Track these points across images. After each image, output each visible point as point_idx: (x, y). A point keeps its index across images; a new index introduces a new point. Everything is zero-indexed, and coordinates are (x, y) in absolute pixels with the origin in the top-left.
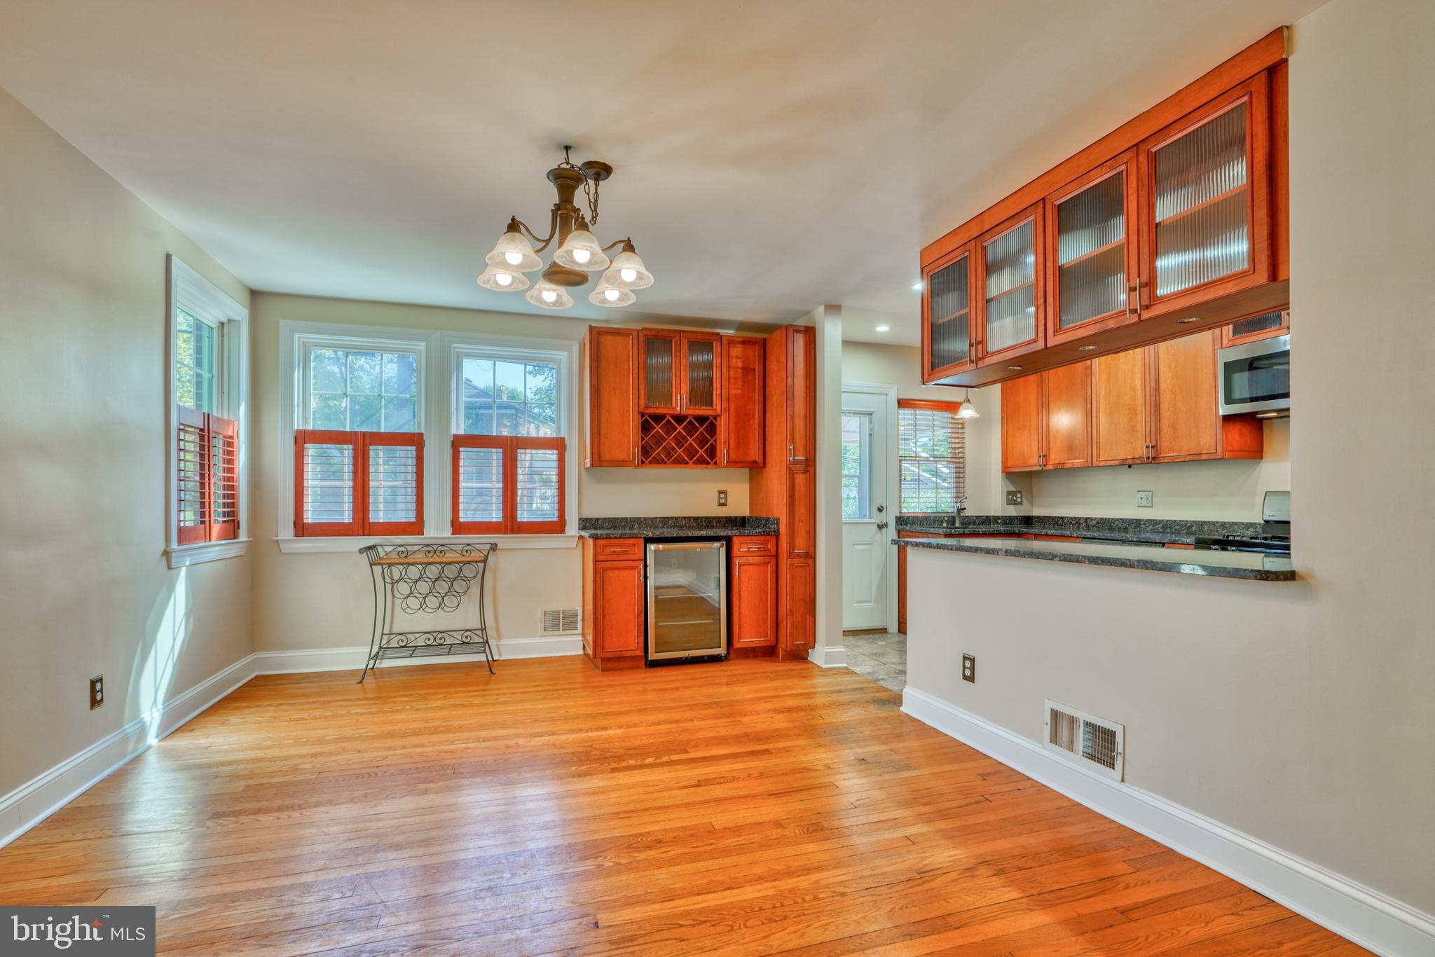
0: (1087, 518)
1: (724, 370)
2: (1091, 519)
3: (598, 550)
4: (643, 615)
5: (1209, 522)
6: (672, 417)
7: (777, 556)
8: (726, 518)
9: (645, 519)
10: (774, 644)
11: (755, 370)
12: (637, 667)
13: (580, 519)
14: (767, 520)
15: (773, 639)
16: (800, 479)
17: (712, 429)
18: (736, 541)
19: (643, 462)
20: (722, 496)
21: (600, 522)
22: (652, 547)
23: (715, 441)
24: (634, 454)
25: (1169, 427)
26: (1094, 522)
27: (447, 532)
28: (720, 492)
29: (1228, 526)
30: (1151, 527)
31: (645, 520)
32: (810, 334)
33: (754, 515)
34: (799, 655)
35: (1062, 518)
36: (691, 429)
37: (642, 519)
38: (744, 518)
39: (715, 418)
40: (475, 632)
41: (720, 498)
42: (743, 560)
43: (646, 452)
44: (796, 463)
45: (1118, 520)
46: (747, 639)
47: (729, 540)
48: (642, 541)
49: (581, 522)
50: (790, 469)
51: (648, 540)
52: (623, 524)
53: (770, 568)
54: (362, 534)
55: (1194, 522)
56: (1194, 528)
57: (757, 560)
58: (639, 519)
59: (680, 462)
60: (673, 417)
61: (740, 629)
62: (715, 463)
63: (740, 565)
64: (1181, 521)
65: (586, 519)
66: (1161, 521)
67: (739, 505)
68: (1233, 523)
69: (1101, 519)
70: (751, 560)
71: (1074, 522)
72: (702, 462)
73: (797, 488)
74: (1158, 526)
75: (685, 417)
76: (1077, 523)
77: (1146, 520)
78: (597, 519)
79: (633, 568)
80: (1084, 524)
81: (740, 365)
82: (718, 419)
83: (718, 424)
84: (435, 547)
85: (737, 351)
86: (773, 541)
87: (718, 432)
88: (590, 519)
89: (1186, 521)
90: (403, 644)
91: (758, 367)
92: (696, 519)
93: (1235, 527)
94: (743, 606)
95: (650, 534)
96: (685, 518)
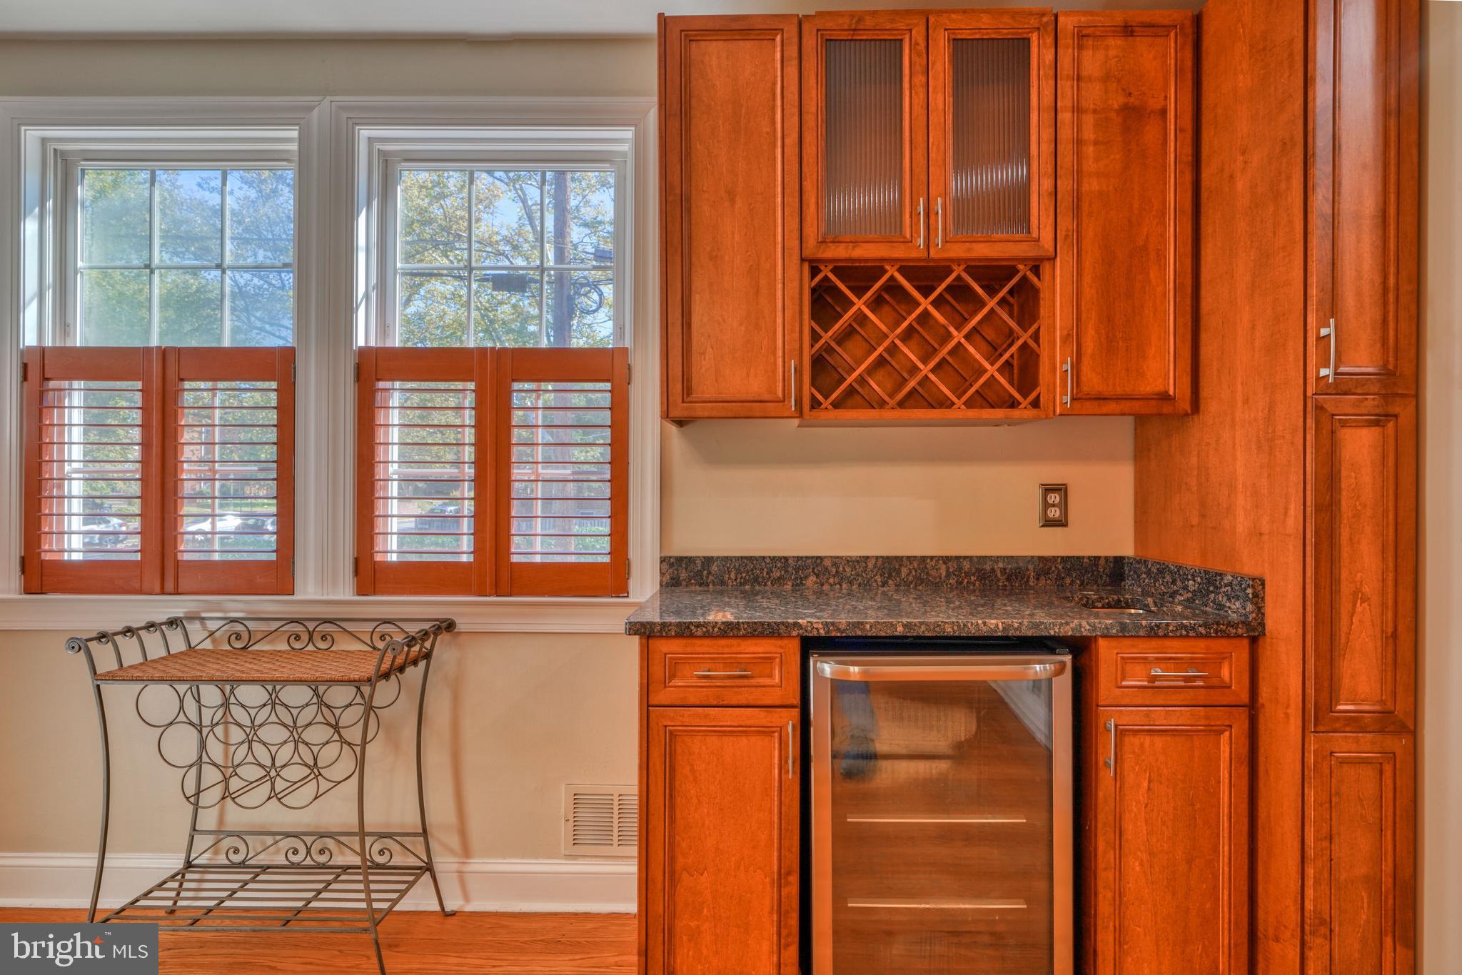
1: (1065, 117)
3: (657, 671)
4: (794, 879)
6: (900, 269)
7: (1254, 707)
8: (1065, 559)
9: (836, 560)
11: (1164, 112)
13: (663, 560)
14: (1211, 580)
16: (1359, 446)
17: (1026, 302)
18: (1106, 653)
19: (815, 404)
20: (1054, 498)
21: (714, 568)
22: (826, 668)
23: (1036, 337)
24: (787, 378)
27: (345, 591)
28: (1048, 489)
31: (834, 564)
33: (1153, 554)
36: (959, 303)
37: (827, 563)
38: (1119, 560)
39: (1036, 270)
40: (407, 841)
41: (1046, 506)
42: (1130, 717)
43: (823, 377)
44: (1342, 386)
47: (1080, 648)
48: (794, 647)
49: (665, 566)
50: (1320, 408)
51: (812, 645)
52: (776, 574)
53: (1229, 746)
54: (158, 589)
57: (1181, 717)
59: (925, 401)
60: (909, 270)
62: (1036, 404)
63: (1121, 733)
65: (680, 559)
70: (1161, 718)
72: (988, 399)
73: (1348, 476)
75: (941, 270)
78: (708, 560)
79: (765, 731)
81: (1116, 101)
82: (1046, 269)
83: (1042, 285)
84: (311, 626)
86: (1241, 653)
87: (1043, 311)
88: (690, 560)
90: (237, 858)
91: (1174, 100)
92: (979, 563)
94: (1134, 866)
95: (814, 619)
96: (946, 559)
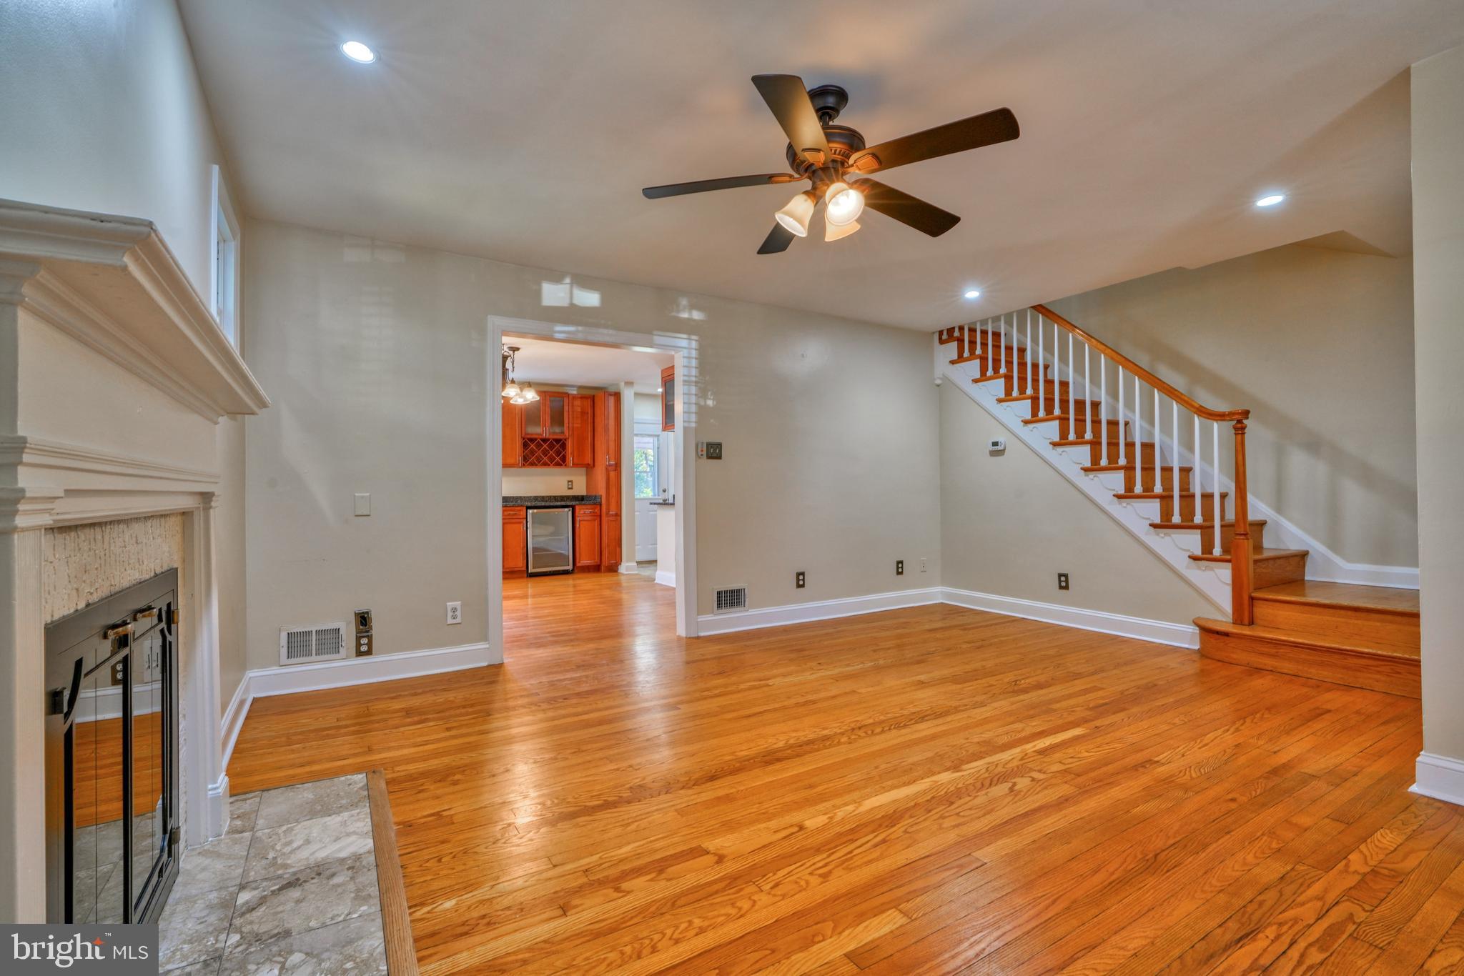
1: (570, 413)
6: (541, 439)
7: (600, 516)
8: (572, 495)
9: (524, 497)
10: (599, 563)
11: (588, 413)
12: (522, 577)
14: (596, 496)
15: (597, 560)
16: (612, 474)
17: (564, 446)
18: (577, 508)
19: (525, 465)
20: (570, 483)
22: (530, 511)
23: (566, 453)
24: (519, 460)
28: (569, 481)
31: (527, 497)
32: (617, 396)
33: (588, 494)
34: (613, 569)
36: (551, 446)
38: (583, 496)
39: (565, 440)
41: (569, 485)
42: (581, 519)
43: (525, 459)
44: (610, 465)
46: (584, 562)
47: (573, 508)
48: (526, 508)
50: (607, 469)
51: (529, 508)
52: (512, 500)
53: (597, 523)
57: (589, 518)
58: (520, 497)
59: (545, 464)
61: (580, 554)
62: (566, 465)
63: (580, 521)
67: (580, 488)
70: (586, 518)
72: (558, 464)
73: (611, 479)
75: (548, 440)
79: (521, 524)
81: (579, 410)
82: (567, 440)
83: (566, 443)
85: (578, 402)
86: (599, 506)
87: (567, 448)
91: (590, 412)
92: (555, 497)
94: (582, 543)
95: (529, 504)
96: (548, 496)
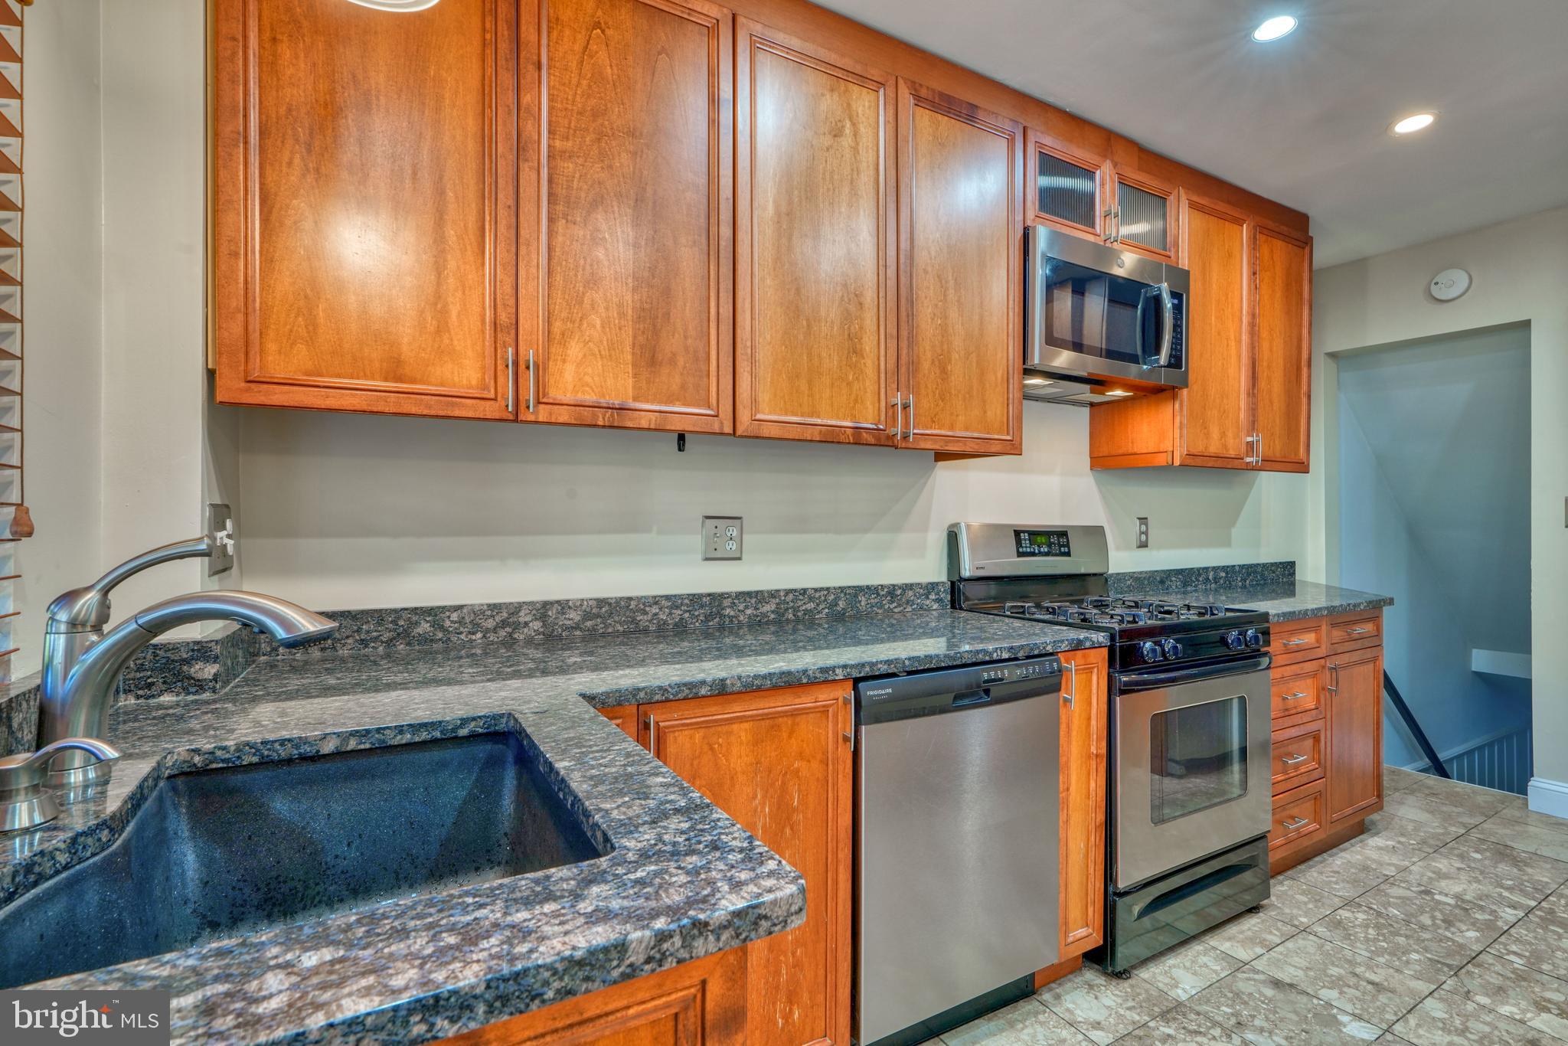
0: (546, 605)
2: (564, 606)
5: (868, 587)
25: (933, 362)
26: (575, 616)
29: (899, 592)
30: (749, 612)
35: (432, 613)
45: (656, 600)
55: (842, 589)
56: (841, 604)
64: (816, 590)
66: (773, 594)
68: (906, 585)
69: (601, 602)
71: (490, 624)
74: (767, 608)
76: (504, 624)
77: (741, 595)
80: (537, 625)
89: (828, 589)
93: (911, 593)
